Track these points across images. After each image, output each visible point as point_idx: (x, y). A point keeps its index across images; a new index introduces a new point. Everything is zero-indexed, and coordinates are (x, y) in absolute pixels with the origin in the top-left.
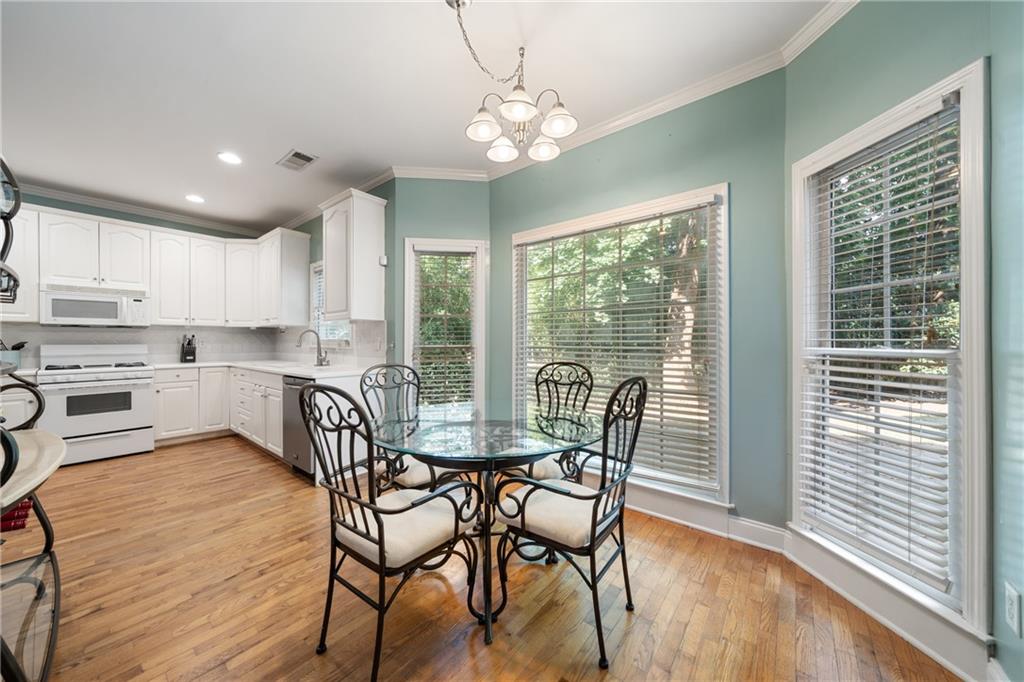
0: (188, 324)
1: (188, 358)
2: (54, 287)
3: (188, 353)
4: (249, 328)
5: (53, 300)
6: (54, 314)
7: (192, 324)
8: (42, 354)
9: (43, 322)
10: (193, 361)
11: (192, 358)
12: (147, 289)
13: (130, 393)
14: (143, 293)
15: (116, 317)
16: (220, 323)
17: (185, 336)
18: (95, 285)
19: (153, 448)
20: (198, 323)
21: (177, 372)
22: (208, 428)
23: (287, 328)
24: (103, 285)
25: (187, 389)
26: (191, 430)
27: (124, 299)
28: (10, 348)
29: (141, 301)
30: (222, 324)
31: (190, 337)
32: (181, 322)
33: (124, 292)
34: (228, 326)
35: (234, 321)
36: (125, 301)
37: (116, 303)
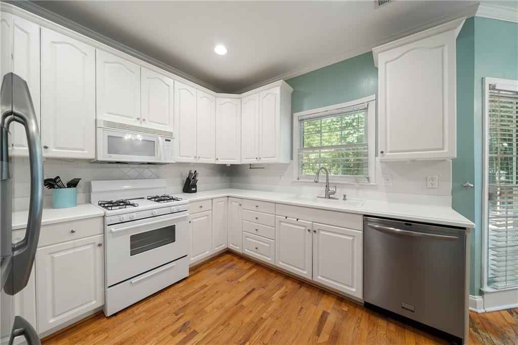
0: (195, 162)
1: (193, 189)
2: (109, 125)
3: (193, 186)
5: (108, 136)
6: (110, 152)
7: (198, 162)
8: (93, 189)
9: (100, 158)
11: (194, 189)
12: (173, 132)
13: (175, 225)
14: (171, 134)
15: (154, 155)
16: (212, 161)
17: (190, 172)
18: (138, 124)
20: (202, 160)
21: (200, 204)
22: (216, 249)
24: (144, 125)
25: (206, 218)
26: (207, 252)
27: (160, 138)
28: (66, 186)
29: (170, 141)
30: (214, 162)
31: (193, 172)
32: (191, 160)
33: (160, 133)
34: (217, 163)
35: (221, 159)
36: (160, 140)
37: (154, 142)
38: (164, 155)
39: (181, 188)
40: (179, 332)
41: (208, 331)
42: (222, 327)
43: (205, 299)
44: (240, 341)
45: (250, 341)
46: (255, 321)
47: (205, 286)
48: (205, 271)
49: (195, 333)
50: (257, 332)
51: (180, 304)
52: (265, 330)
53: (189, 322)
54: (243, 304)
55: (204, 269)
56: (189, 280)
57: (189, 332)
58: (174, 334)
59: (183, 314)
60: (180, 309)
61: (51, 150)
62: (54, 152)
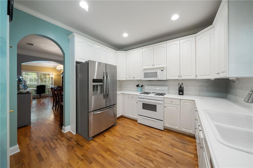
0: (179, 78)
1: (180, 93)
2: (145, 69)
3: (181, 91)
4: (210, 79)
6: (145, 77)
7: (181, 78)
8: (145, 88)
9: (142, 80)
10: (182, 94)
11: (181, 93)
12: (165, 66)
13: (156, 105)
14: (164, 67)
16: (193, 77)
17: (179, 84)
18: (152, 67)
20: (183, 78)
21: (172, 100)
24: (155, 67)
25: (176, 108)
26: (177, 127)
28: (140, 86)
29: (163, 71)
31: (181, 84)
33: (159, 68)
34: (197, 78)
35: (200, 76)
36: (159, 71)
37: (157, 72)
38: (161, 77)
40: (138, 137)
41: (140, 144)
42: (143, 147)
43: (154, 139)
44: (138, 153)
45: (139, 157)
46: (149, 158)
47: (162, 137)
48: (171, 135)
49: (138, 140)
50: (144, 160)
51: (149, 133)
52: (146, 163)
53: (142, 138)
54: (158, 152)
55: (172, 134)
56: (162, 132)
57: (139, 139)
58: (137, 136)
59: (145, 135)
60: (146, 134)
61: (135, 78)
62: (136, 79)
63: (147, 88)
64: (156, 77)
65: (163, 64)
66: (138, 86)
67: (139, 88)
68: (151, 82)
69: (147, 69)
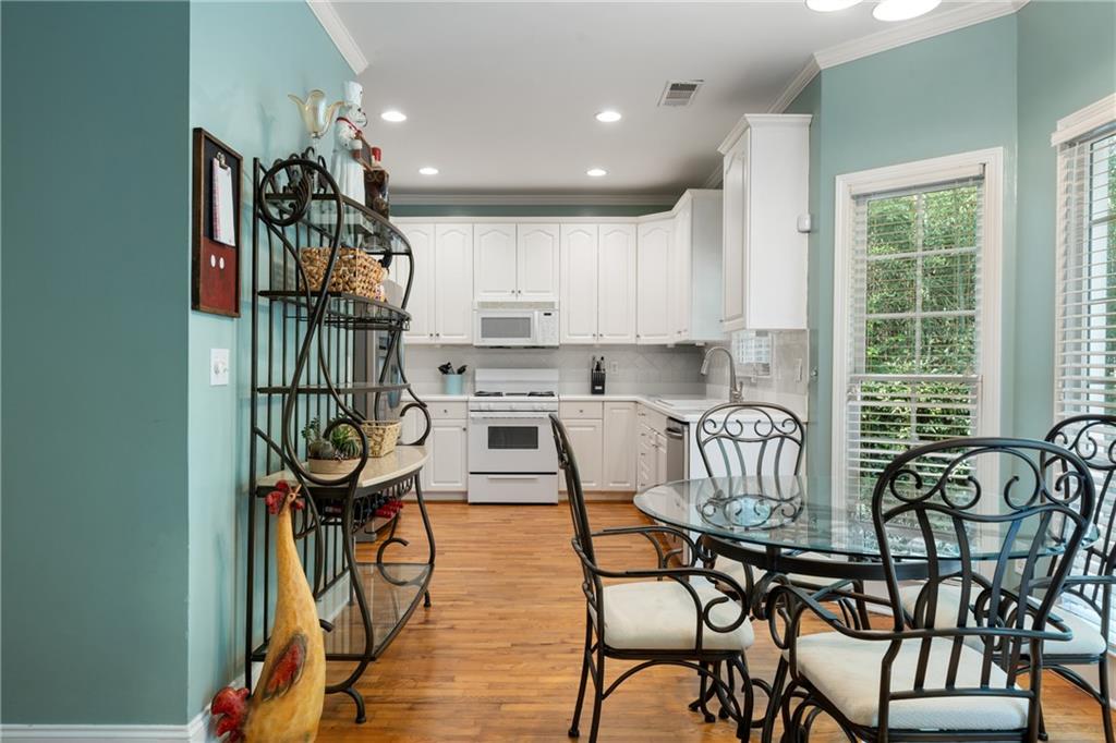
0: (595, 342)
1: (597, 388)
2: (484, 305)
3: (598, 383)
4: (665, 345)
5: (483, 319)
6: (485, 335)
7: (600, 342)
8: (477, 378)
9: (475, 344)
10: (602, 392)
11: (600, 388)
12: (556, 301)
13: (537, 428)
14: (552, 304)
15: (529, 336)
16: (630, 339)
17: (594, 359)
18: (513, 299)
19: (556, 501)
20: (607, 340)
21: (581, 406)
22: (612, 487)
23: (706, 344)
24: (520, 299)
25: (592, 429)
26: (594, 485)
27: (536, 313)
29: (550, 314)
30: (633, 341)
31: (598, 359)
32: (589, 340)
33: (537, 305)
34: (639, 343)
35: (646, 336)
36: (537, 315)
37: (529, 319)
38: (542, 334)
39: (587, 385)
61: (442, 336)
62: (444, 339)
63: (485, 378)
64: (527, 333)
65: (548, 292)
66: (449, 371)
67: (454, 378)
68: (497, 355)
69: (495, 305)
